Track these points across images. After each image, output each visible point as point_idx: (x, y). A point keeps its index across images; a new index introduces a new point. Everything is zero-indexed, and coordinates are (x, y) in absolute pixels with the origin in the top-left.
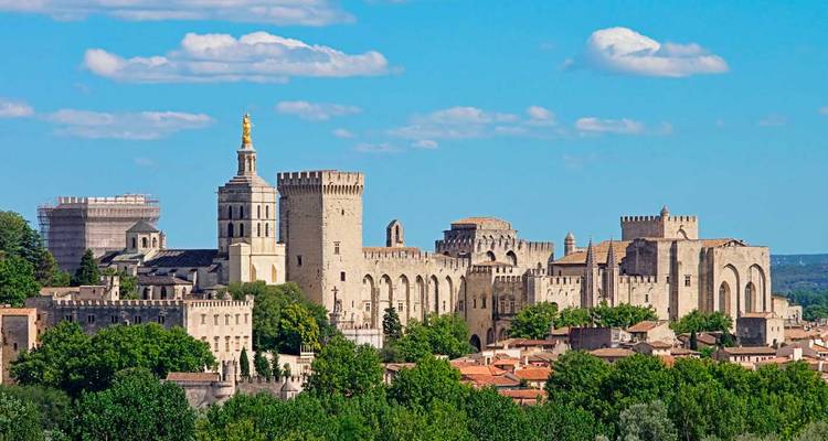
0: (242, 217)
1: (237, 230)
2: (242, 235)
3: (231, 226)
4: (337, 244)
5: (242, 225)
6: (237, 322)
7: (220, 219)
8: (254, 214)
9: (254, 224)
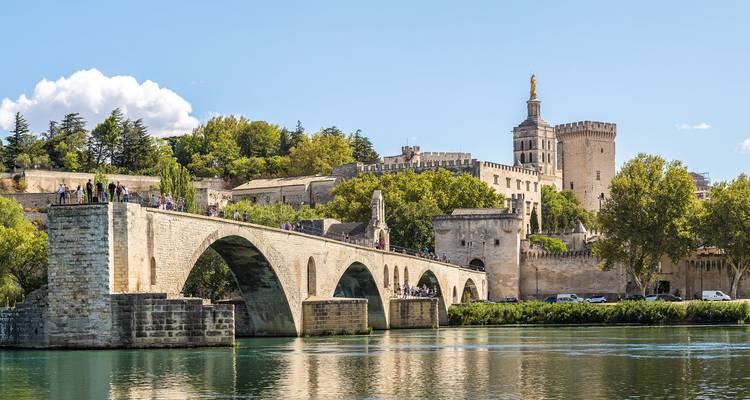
0: (530, 148)
1: (527, 158)
2: (531, 161)
3: (523, 155)
4: (598, 173)
5: (531, 154)
6: (528, 190)
7: (515, 150)
8: (540, 146)
9: (540, 154)
